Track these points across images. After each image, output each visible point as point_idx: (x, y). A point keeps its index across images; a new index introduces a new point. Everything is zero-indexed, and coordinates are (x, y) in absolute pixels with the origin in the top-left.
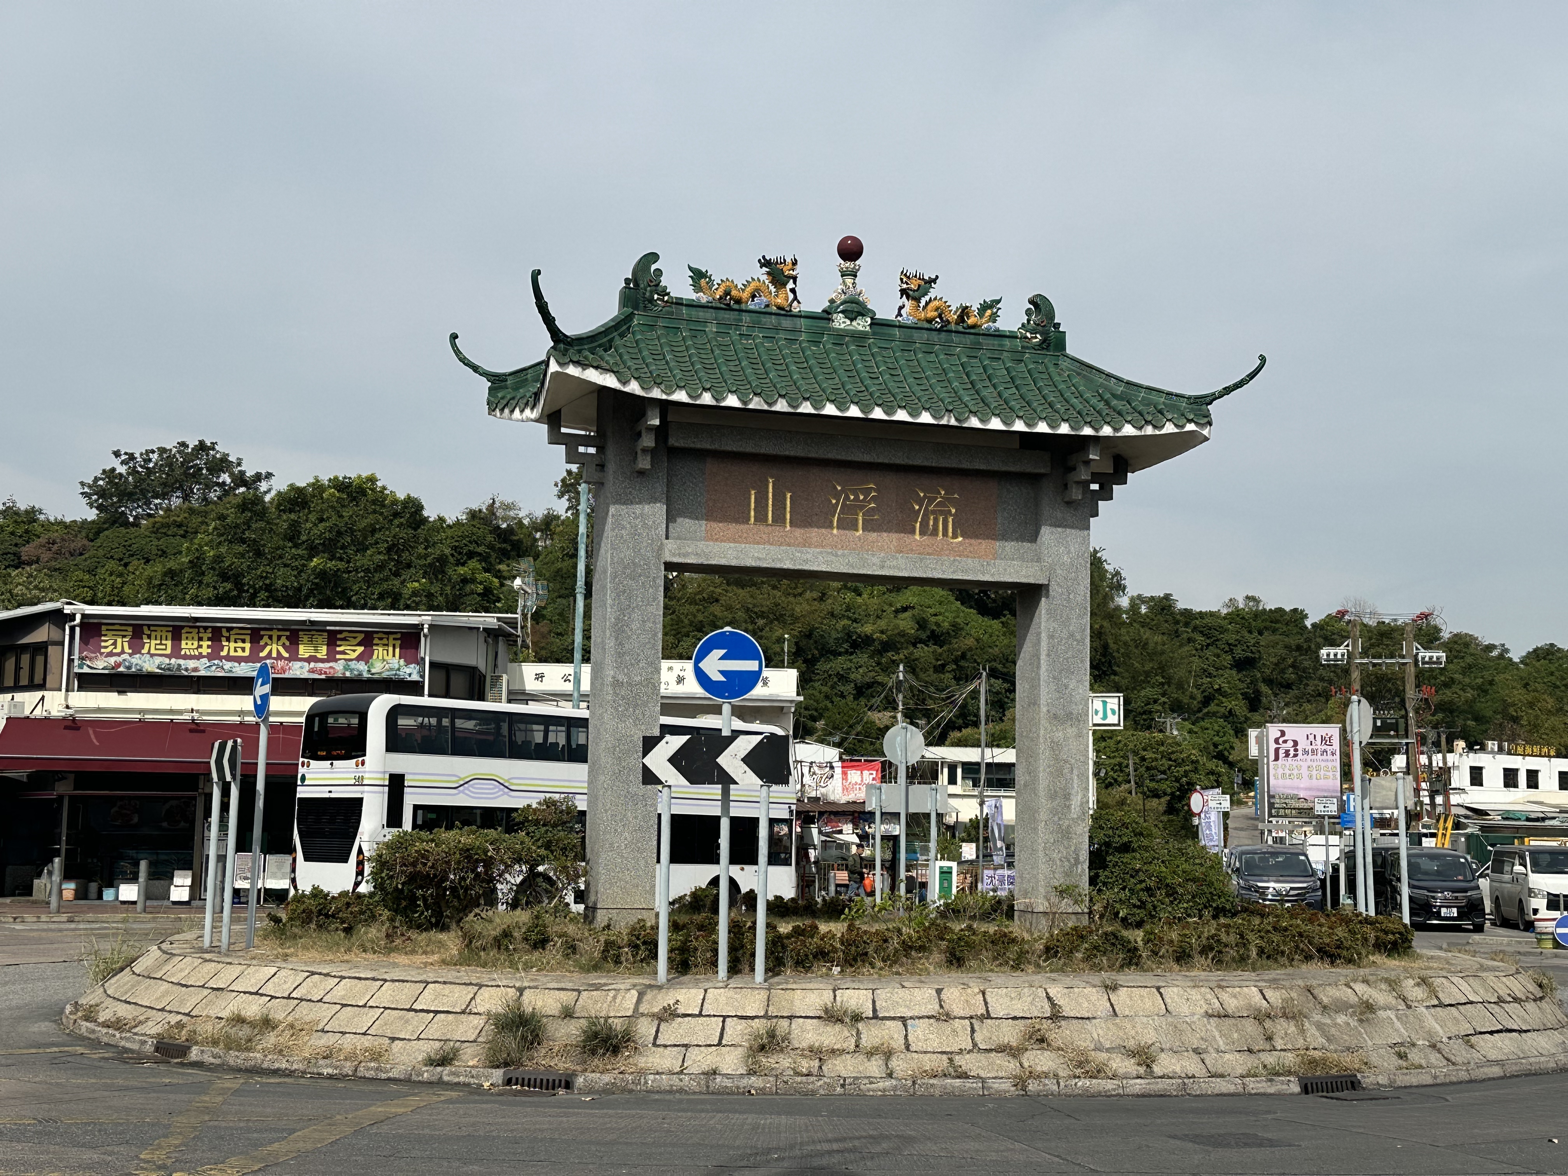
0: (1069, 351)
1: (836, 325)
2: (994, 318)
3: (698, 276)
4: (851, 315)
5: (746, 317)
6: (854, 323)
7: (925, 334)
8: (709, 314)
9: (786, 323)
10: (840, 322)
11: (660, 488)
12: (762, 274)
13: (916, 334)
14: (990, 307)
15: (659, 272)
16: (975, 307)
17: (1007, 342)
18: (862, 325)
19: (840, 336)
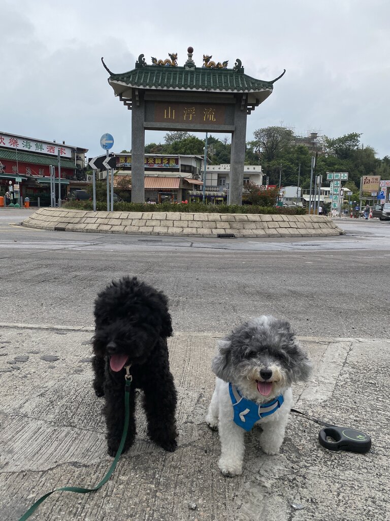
0: (245, 73)
1: (186, 69)
2: (226, 65)
3: (154, 60)
4: (190, 67)
5: (164, 69)
7: (208, 71)
8: (156, 68)
9: (174, 69)
10: (187, 69)
11: (143, 110)
12: (169, 58)
13: (206, 70)
14: (226, 63)
15: (144, 59)
16: (222, 63)
17: (229, 72)
18: (192, 69)
19: (188, 72)
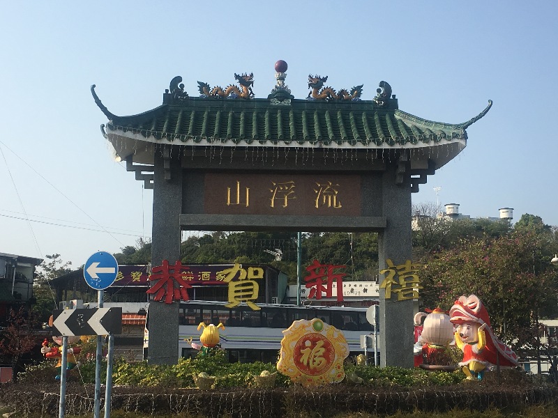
1: (273, 103)
2: (359, 94)
3: (203, 87)
4: (281, 99)
5: (226, 104)
6: (283, 103)
7: (321, 106)
8: (208, 103)
9: (249, 105)
10: (275, 102)
12: (236, 83)
13: (316, 105)
14: (358, 90)
15: (182, 86)
16: (350, 90)
17: (366, 106)
18: (287, 103)
19: (276, 108)
